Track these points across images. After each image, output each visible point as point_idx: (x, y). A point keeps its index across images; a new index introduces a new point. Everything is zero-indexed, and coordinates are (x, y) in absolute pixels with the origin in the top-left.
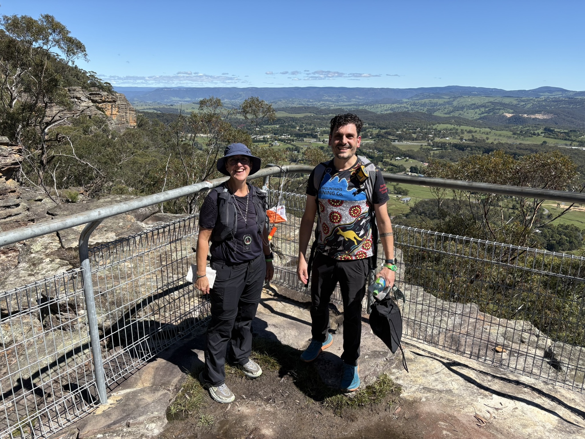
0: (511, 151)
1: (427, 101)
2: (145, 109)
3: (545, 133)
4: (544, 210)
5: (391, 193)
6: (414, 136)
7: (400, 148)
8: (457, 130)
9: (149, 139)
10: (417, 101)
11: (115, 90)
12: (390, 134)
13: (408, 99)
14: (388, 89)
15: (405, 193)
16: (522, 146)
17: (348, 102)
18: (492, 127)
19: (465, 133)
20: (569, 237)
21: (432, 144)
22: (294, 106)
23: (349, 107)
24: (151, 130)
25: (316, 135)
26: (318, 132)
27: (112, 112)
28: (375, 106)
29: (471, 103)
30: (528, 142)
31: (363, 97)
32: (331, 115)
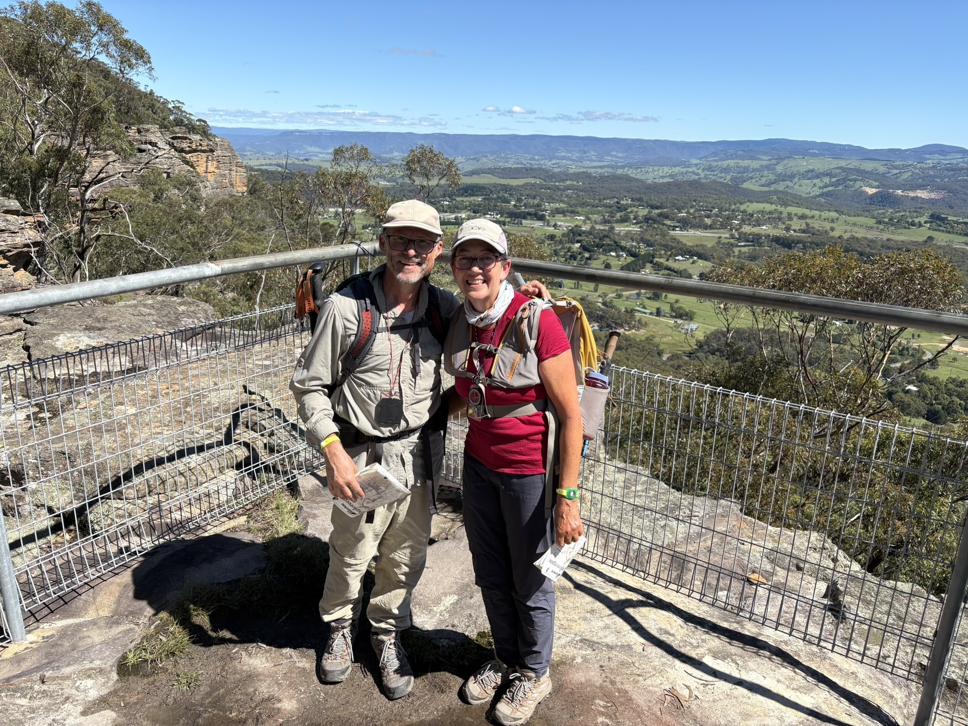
1: (731, 163)
2: (263, 165)
3: (931, 222)
4: (924, 353)
5: (665, 316)
6: (708, 221)
7: (684, 241)
8: (781, 213)
9: (266, 213)
10: (715, 164)
11: (213, 132)
12: (667, 217)
13: (700, 159)
14: (666, 142)
15: (688, 316)
16: (892, 244)
17: (599, 161)
18: (842, 210)
19: (795, 219)
20: (964, 400)
21: (737, 236)
22: (508, 165)
23: (600, 171)
24: (270, 199)
25: (543, 216)
26: (546, 211)
27: (207, 168)
28: (643, 169)
29: (807, 169)
30: (902, 236)
31: (625, 155)
32: (568, 183)
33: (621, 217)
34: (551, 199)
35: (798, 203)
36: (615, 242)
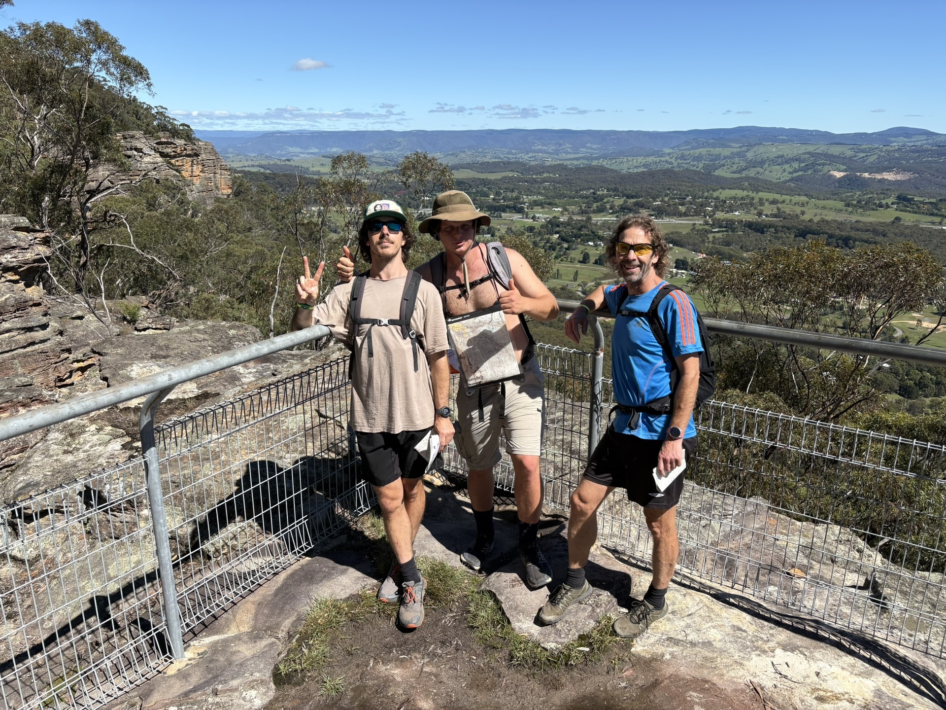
0: (842, 233)
1: (703, 151)
2: (245, 167)
3: (898, 203)
4: (895, 330)
6: (682, 209)
8: (753, 199)
9: (251, 215)
10: (687, 153)
11: (197, 136)
12: (642, 206)
13: (673, 148)
14: (639, 133)
16: (860, 226)
17: (574, 153)
18: (812, 193)
19: (767, 204)
20: (935, 375)
21: (711, 223)
22: (486, 160)
23: (575, 162)
24: (255, 200)
25: (522, 208)
26: (524, 203)
27: (192, 172)
28: (618, 160)
29: (776, 155)
30: (871, 218)
31: (599, 146)
32: (545, 175)
33: (597, 207)
34: (530, 192)
35: (768, 189)
36: (593, 232)
